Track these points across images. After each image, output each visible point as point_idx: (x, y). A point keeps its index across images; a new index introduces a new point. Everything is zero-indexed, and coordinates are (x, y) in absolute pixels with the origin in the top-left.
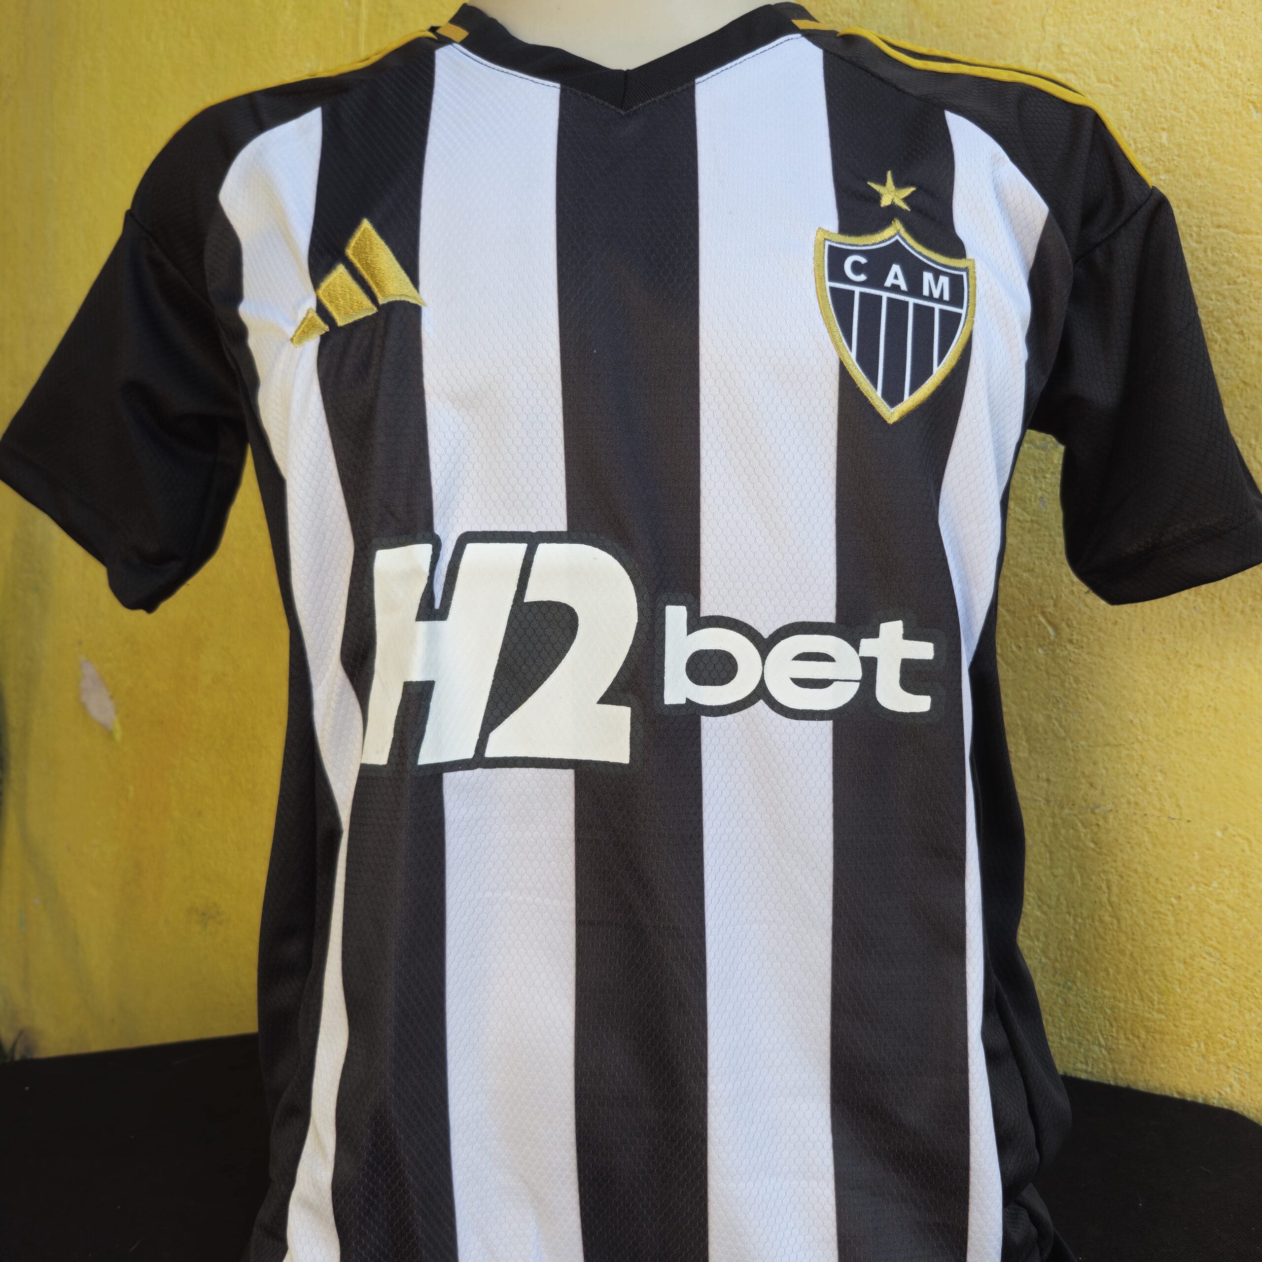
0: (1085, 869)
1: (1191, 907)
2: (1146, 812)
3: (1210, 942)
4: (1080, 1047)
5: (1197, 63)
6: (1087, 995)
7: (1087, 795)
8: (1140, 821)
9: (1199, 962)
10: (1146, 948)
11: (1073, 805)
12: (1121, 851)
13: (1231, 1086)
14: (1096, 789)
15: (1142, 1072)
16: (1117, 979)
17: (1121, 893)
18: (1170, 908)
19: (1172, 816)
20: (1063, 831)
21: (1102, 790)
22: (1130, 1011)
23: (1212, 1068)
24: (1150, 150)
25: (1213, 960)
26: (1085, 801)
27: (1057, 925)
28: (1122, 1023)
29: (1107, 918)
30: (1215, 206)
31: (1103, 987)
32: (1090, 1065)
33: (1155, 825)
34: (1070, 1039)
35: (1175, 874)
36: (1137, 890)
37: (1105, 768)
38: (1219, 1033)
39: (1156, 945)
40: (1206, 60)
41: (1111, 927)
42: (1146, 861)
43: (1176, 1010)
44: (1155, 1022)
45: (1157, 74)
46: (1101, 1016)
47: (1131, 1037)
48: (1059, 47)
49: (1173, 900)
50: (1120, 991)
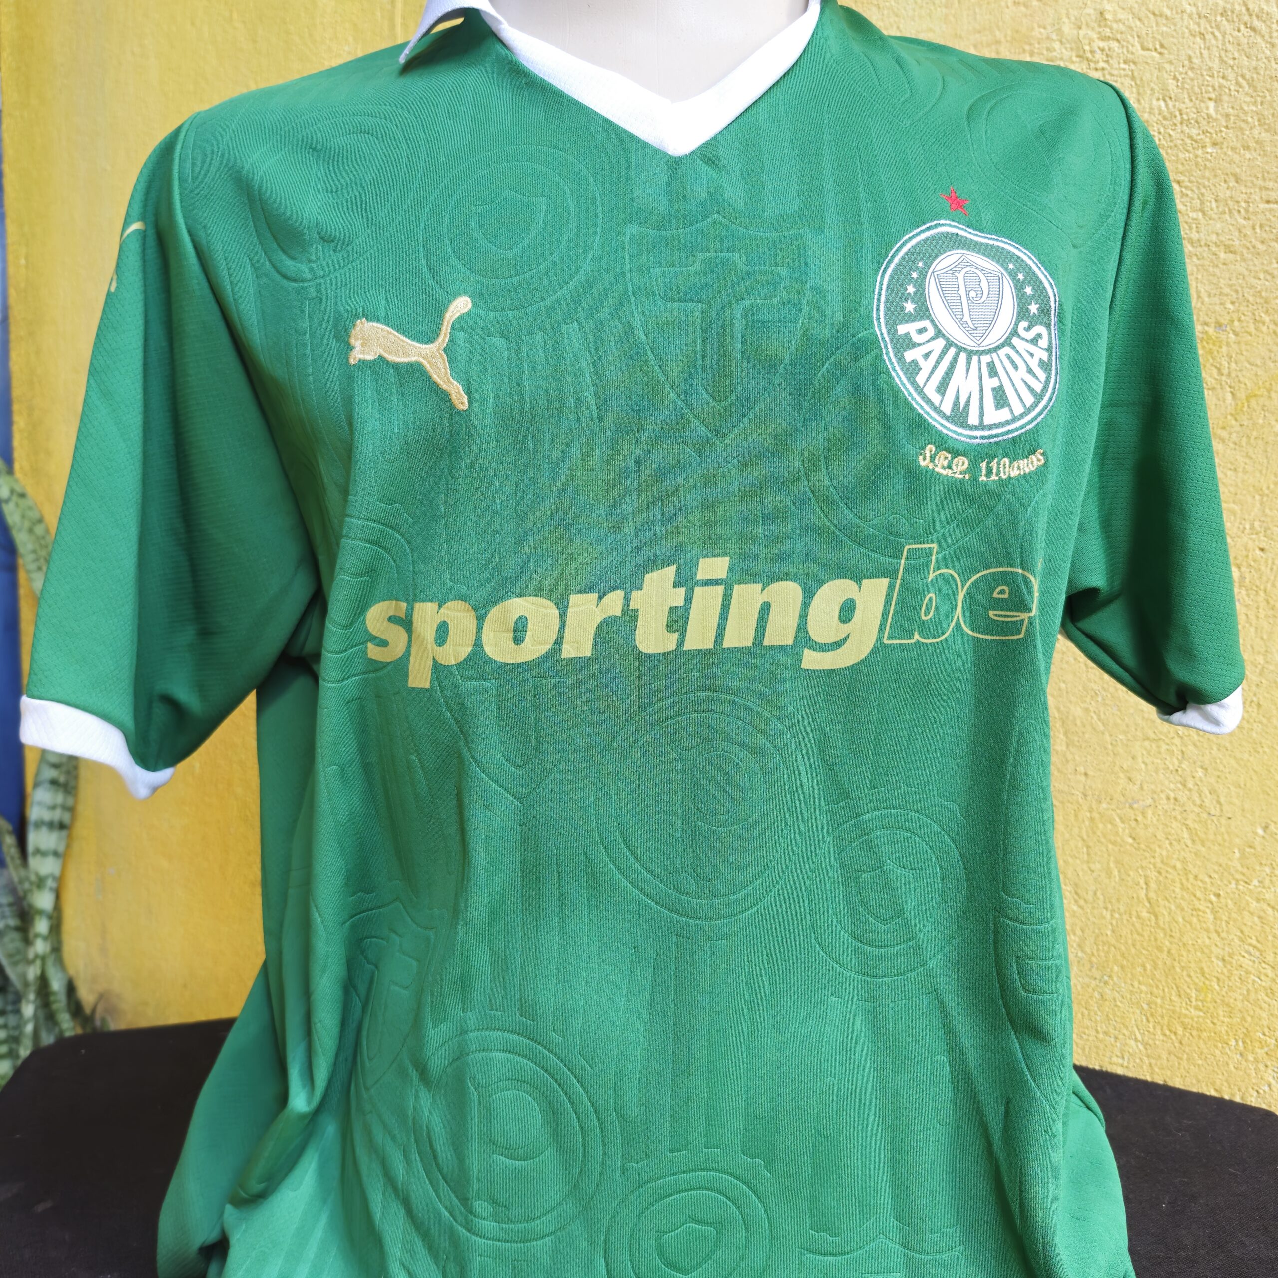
0: (1122, 864)
1: (1230, 904)
2: (1186, 808)
3: (1249, 940)
4: (1116, 1042)
5: (1247, 28)
6: (1123, 990)
7: (1126, 790)
8: (1179, 817)
9: (1239, 960)
10: (1184, 944)
11: (1111, 800)
12: (1159, 846)
13: (1269, 1086)
14: (1135, 784)
15: (1179, 1069)
16: (1154, 975)
17: (1159, 889)
18: (1210, 905)
19: (1212, 812)
20: (1101, 826)
21: (1141, 784)
22: (1167, 1007)
23: (1250, 1066)
24: (1197, 122)
25: (1252, 958)
26: (1123, 796)
27: (1094, 919)
28: (1159, 1018)
29: (1144, 914)
30: (1264, 179)
31: (1140, 983)
32: (1126, 1058)
33: (1195, 821)
34: (1106, 1033)
35: (1214, 871)
36: (1175, 886)
37: (1144, 762)
38: (1257, 1031)
39: (1195, 943)
40: (1257, 24)
41: (1148, 923)
42: (1185, 858)
43: (1214, 1007)
44: (1192, 1019)
45: (1204, 39)
46: (1138, 1012)
47: (1168, 1033)
48: (1101, 13)
49: (1213, 898)
50: (1157, 987)
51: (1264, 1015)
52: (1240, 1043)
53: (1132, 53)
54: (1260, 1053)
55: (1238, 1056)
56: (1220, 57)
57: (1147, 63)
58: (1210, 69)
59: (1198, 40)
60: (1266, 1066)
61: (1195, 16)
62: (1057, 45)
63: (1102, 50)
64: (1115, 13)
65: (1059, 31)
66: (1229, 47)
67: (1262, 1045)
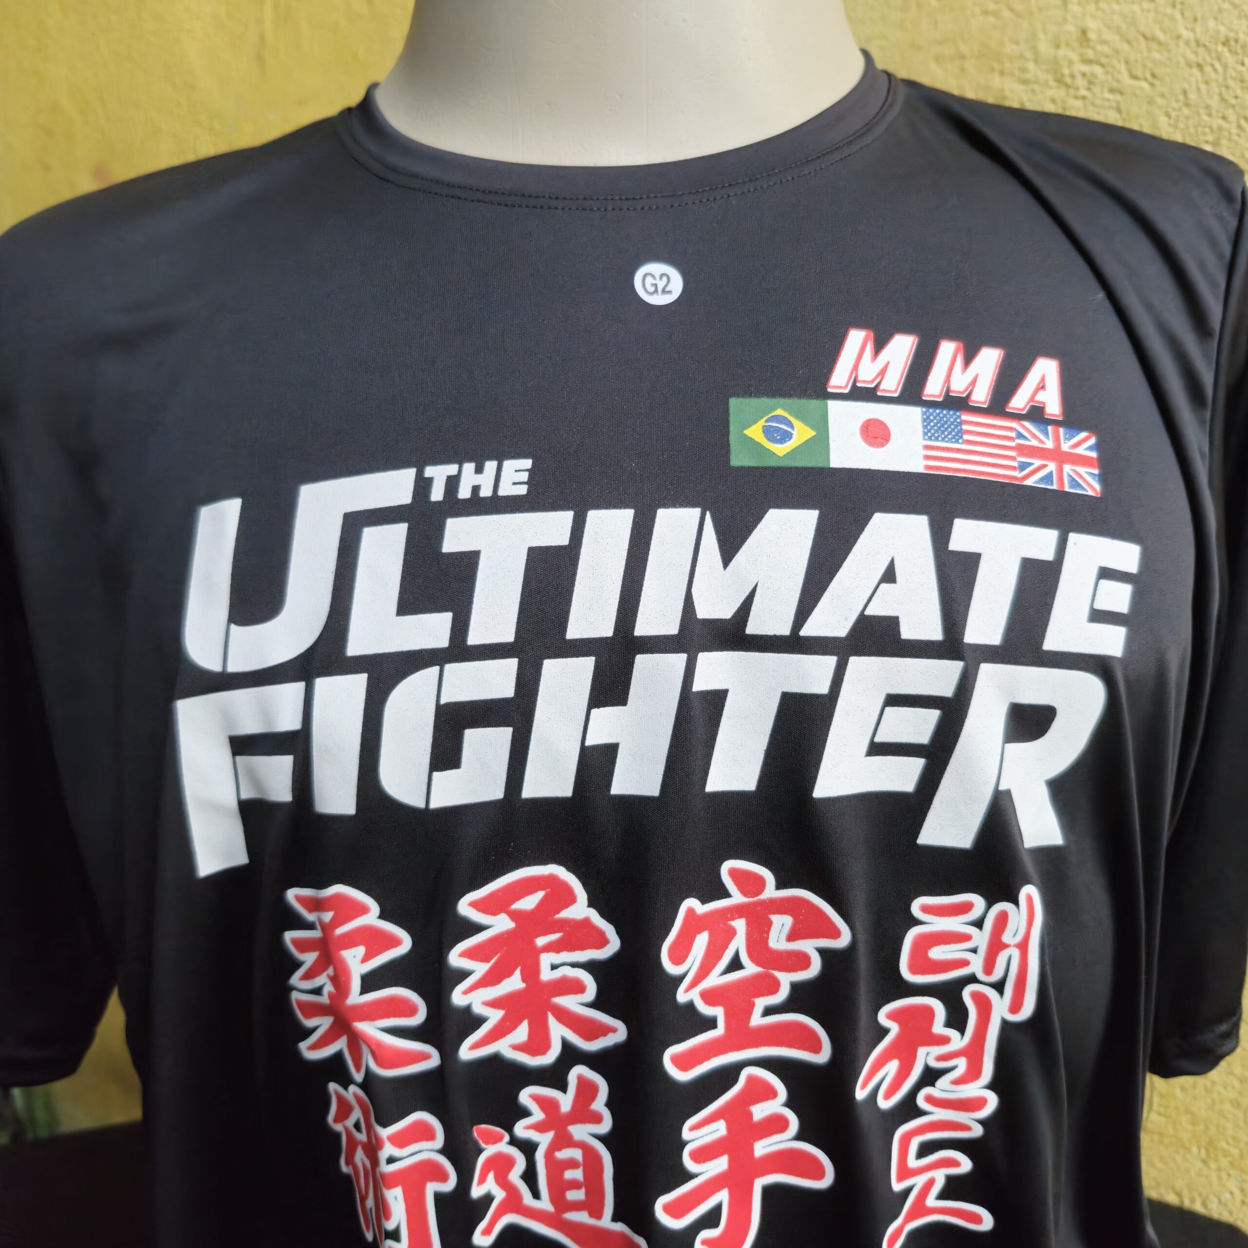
51: (1229, 1125)
52: (1203, 1152)
53: (1118, 81)
54: (1224, 1162)
55: (1200, 1164)
56: (1220, 94)
57: (1135, 95)
58: (1208, 107)
59: (1195, 71)
60: (1229, 1175)
61: (1193, 44)
62: (1031, 66)
63: (1084, 75)
64: (1099, 32)
65: (1035, 50)
66: (1231, 83)
67: (1226, 1154)
